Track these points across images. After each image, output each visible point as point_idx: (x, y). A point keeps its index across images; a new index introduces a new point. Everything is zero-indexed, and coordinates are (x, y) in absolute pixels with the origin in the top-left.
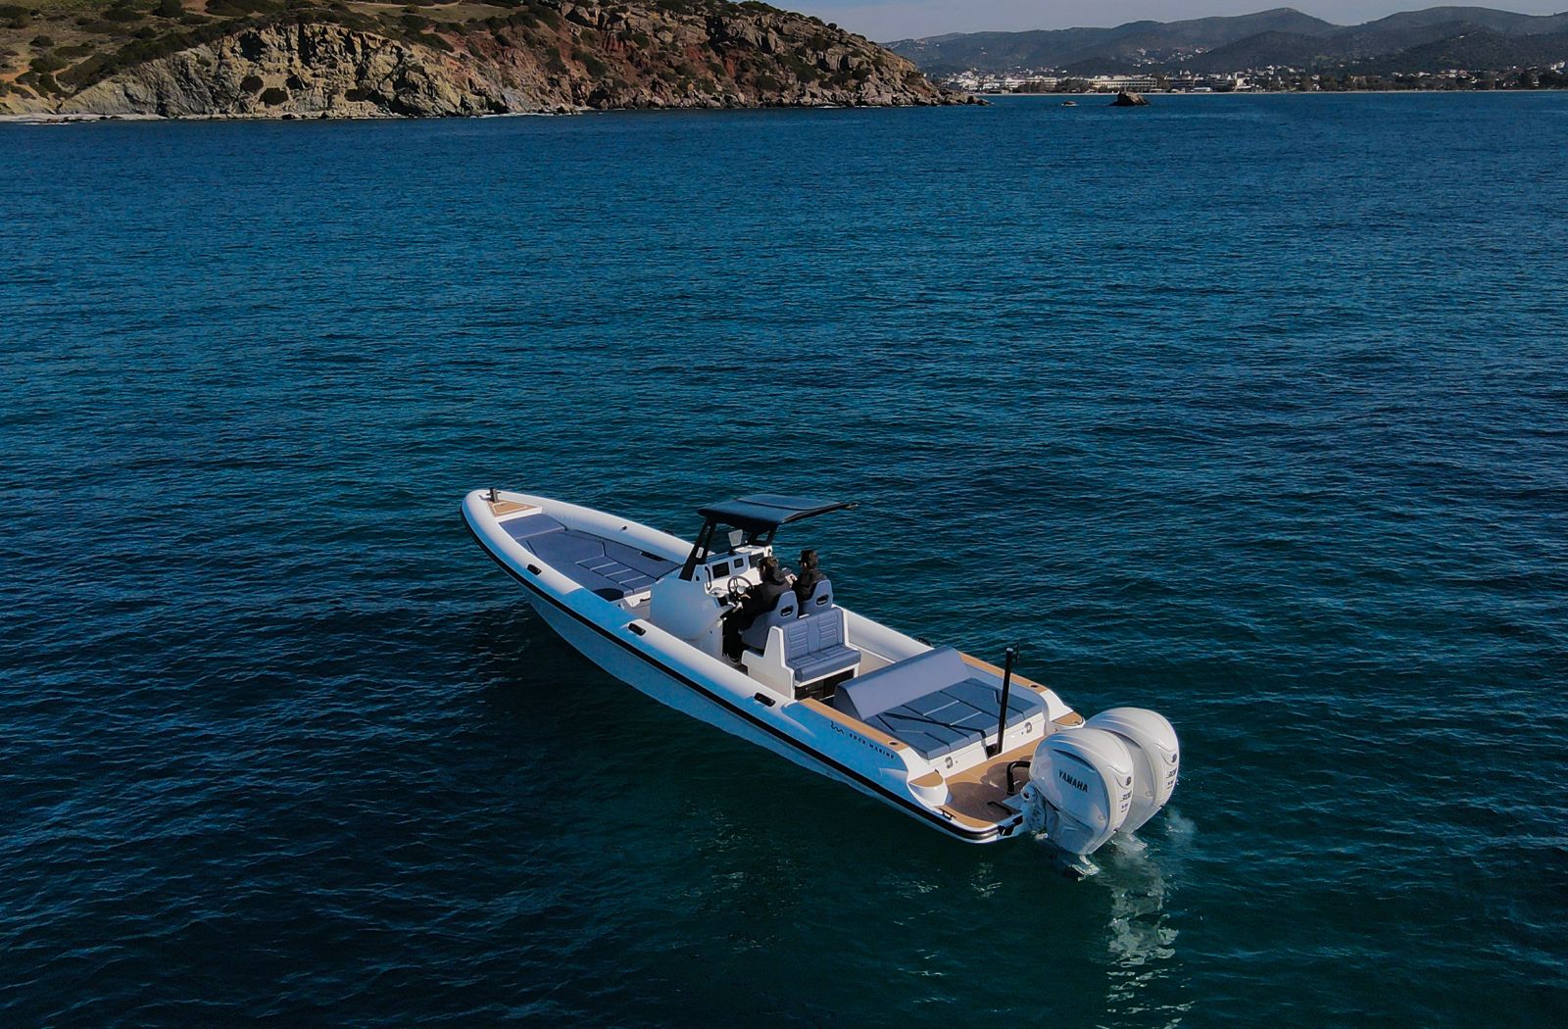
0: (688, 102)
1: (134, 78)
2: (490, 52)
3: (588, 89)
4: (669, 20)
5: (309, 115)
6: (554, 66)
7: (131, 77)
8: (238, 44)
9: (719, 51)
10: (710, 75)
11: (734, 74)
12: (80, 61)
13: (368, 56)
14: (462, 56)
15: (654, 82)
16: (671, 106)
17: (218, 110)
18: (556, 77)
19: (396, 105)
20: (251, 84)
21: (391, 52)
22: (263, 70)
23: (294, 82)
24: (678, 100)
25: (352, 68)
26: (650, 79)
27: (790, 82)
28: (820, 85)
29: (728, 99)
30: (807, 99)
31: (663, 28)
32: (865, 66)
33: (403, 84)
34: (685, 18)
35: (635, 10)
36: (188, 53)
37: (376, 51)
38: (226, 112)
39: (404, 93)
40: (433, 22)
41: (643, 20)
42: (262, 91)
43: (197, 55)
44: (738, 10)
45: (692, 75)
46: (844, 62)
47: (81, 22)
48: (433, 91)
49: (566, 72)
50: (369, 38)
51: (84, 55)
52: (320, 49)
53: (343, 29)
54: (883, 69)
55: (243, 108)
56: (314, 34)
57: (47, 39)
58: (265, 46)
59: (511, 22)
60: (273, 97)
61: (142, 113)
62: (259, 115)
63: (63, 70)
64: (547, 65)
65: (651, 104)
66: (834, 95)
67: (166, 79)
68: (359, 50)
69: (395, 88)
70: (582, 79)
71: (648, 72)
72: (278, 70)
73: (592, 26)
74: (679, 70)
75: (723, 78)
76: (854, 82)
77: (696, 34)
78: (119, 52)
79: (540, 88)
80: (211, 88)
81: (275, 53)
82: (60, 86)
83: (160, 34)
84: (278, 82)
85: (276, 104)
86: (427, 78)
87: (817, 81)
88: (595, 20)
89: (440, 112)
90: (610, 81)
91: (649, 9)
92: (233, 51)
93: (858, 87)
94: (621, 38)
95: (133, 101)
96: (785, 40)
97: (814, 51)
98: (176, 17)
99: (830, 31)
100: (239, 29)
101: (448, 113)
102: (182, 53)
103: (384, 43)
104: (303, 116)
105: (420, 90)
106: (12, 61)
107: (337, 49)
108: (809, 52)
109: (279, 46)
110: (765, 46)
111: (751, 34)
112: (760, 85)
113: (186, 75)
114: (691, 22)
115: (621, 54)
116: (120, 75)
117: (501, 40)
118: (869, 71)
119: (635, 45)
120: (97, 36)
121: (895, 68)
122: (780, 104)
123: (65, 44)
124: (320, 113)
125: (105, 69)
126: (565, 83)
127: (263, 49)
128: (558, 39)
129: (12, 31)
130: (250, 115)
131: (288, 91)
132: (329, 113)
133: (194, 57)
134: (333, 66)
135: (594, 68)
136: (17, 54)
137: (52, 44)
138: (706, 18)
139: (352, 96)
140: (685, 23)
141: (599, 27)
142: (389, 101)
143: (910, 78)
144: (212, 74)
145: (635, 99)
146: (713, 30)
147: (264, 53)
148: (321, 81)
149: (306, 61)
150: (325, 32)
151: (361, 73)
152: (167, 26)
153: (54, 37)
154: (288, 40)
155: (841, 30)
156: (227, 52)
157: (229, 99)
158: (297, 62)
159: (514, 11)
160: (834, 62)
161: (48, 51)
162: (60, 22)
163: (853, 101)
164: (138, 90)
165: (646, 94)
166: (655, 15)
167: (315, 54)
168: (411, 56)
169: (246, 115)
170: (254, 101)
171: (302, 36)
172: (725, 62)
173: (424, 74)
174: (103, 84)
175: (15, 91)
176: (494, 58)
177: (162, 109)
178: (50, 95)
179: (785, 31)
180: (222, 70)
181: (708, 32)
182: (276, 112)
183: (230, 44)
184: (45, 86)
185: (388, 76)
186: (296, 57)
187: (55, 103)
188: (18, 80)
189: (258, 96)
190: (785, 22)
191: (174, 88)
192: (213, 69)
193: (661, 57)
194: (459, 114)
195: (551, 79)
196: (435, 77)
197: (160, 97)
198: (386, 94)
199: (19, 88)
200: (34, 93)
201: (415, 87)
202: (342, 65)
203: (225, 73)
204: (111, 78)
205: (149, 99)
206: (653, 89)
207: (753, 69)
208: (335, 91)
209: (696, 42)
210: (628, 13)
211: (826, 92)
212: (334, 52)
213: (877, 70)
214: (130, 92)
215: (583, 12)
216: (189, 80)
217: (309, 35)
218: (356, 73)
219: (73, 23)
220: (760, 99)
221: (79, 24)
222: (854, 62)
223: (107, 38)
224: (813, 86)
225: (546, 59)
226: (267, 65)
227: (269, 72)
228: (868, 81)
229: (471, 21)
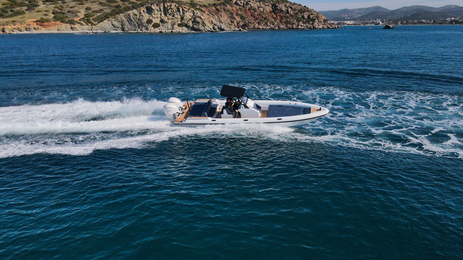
0: (268, 28)
1: (115, 20)
2: (215, 13)
3: (241, 24)
4: (262, 5)
5: (167, 31)
6: (232, 17)
7: (114, 19)
8: (145, 9)
9: (275, 13)
10: (273, 20)
11: (279, 20)
12: (99, 14)
13: (184, 13)
14: (208, 14)
15: (258, 22)
16: (263, 29)
17: (139, 29)
18: (233, 20)
19: (193, 29)
20: (149, 21)
21: (191, 12)
22: (153, 17)
23: (162, 21)
24: (265, 27)
25: (179, 17)
26: (258, 21)
27: (295, 22)
28: (303, 23)
29: (279, 27)
30: (300, 27)
31: (260, 7)
32: (314, 17)
33: (195, 22)
34: (266, 4)
35: (253, 2)
36: (130, 12)
37: (187, 12)
38: (142, 30)
39: (195, 24)
40: (199, 4)
41: (255, 5)
42: (153, 24)
43: (133, 13)
44: (280, 2)
45: (268, 20)
46: (309, 17)
47: (100, 3)
48: (204, 24)
49: (235, 19)
50: (184, 7)
51: (100, 13)
52: (170, 11)
53: (176, 5)
54: (319, 19)
55: (147, 29)
56: (168, 6)
57: (90, 8)
58: (153, 10)
59: (220, 5)
60: (156, 26)
61: (117, 30)
62: (152, 31)
63: (94, 17)
64: (230, 17)
65: (258, 28)
66: (307, 26)
67: (124, 20)
68: (181, 11)
69: (192, 23)
70: (240, 21)
71: (257, 19)
72: (157, 17)
73: (241, 6)
74: (265, 19)
75: (276, 21)
76: (311, 22)
77: (269, 9)
78: (110, 12)
79: (229, 23)
80: (137, 23)
81: (156, 12)
82: (93, 22)
83: (123, 7)
84: (157, 21)
85: (157, 28)
86: (202, 20)
87: (302, 22)
88: (242, 5)
89: (206, 31)
90: (247, 22)
91: (256, 1)
92: (144, 11)
93: (313, 24)
94: (249, 10)
95: (114, 27)
96: (293, 10)
97: (301, 13)
98: (127, 2)
99: (305, 8)
100: (145, 5)
101: (209, 31)
102: (128, 12)
103: (189, 9)
104: (165, 32)
105: (200, 24)
106: (79, 14)
107: (175, 11)
108: (299, 14)
109: (157, 10)
110: (287, 12)
111: (284, 9)
112: (286, 23)
113: (130, 19)
114: (268, 5)
115: (249, 14)
116: (110, 19)
117: (217, 9)
118: (315, 19)
119: (253, 12)
120: (104, 7)
121: (322, 18)
122: (293, 28)
123: (95, 9)
124: (170, 31)
125: (106, 17)
126: (235, 22)
127: (153, 11)
128: (233, 10)
129: (80, 5)
130: (149, 31)
131: (161, 24)
132: (173, 31)
133: (132, 13)
134: (173, 16)
135: (242, 18)
136: (81, 12)
137: (91, 9)
138: (272, 4)
139: (179, 25)
140: (266, 5)
141: (243, 7)
142: (191, 27)
143: (325, 21)
144: (138, 18)
145: (254, 27)
146: (273, 8)
147: (153, 12)
148: (170, 21)
149: (165, 14)
150: (171, 5)
151: (182, 18)
152: (125, 4)
153: (92, 7)
154: (160, 8)
155: (307, 8)
156: (142, 12)
157: (143, 26)
158: (163, 15)
159: (220, 2)
160: (306, 17)
161: (90, 11)
162: (94, 3)
163: (312, 28)
164: (116, 23)
165: (257, 26)
166: (258, 3)
167: (168, 13)
168: (197, 13)
169: (148, 31)
170: (150, 26)
171: (164, 7)
172: (277, 16)
173: (201, 19)
174: (105, 21)
175: (79, 23)
176: (216, 15)
177: (123, 29)
178: (89, 25)
179: (293, 8)
180: (141, 17)
181: (272, 8)
182: (157, 30)
183: (143, 9)
184: (88, 22)
185: (190, 19)
186: (162, 13)
187: (91, 27)
188: (80, 20)
189: (152, 25)
190: (293, 5)
191: (126, 23)
192: (138, 17)
193: (260, 15)
194: (212, 31)
195: (231, 21)
196: (204, 20)
197: (122, 26)
198: (190, 25)
199: (80, 22)
200: (84, 24)
201: (198, 23)
202: (176, 16)
203: (142, 18)
204: (107, 19)
205: (119, 26)
206: (258, 24)
207: (285, 19)
208: (174, 24)
209: (269, 11)
210: (251, 3)
211: (305, 25)
212: (174, 12)
213: (318, 19)
214: (113, 24)
215: (239, 2)
216: (131, 20)
217: (166, 7)
218: (180, 18)
219: (98, 3)
220: (287, 27)
221: (100, 4)
222: (311, 16)
223: (108, 8)
224: (301, 23)
225: (230, 15)
226: (154, 16)
227: (154, 18)
228: (315, 22)
229: (209, 4)
